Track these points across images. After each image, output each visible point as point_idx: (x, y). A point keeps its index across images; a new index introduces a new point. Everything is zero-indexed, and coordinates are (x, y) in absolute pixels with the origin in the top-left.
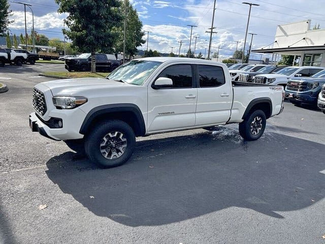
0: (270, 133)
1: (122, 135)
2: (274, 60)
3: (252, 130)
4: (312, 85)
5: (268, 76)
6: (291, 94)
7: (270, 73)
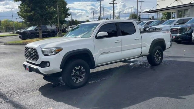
0: (166, 60)
1: (82, 67)
2: (158, 17)
3: (155, 59)
4: (186, 29)
5: (157, 27)
6: (174, 36)
7: (158, 25)
